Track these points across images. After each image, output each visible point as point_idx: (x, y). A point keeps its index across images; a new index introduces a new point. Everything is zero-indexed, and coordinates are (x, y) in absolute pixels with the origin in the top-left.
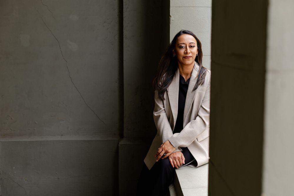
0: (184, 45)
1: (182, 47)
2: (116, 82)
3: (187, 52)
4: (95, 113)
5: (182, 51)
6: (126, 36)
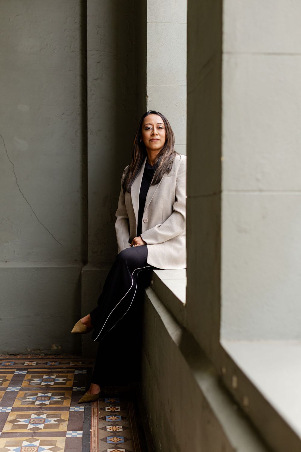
0: (150, 125)
1: (149, 128)
2: (78, 192)
3: (153, 133)
4: (50, 233)
5: (148, 134)
6: (90, 130)
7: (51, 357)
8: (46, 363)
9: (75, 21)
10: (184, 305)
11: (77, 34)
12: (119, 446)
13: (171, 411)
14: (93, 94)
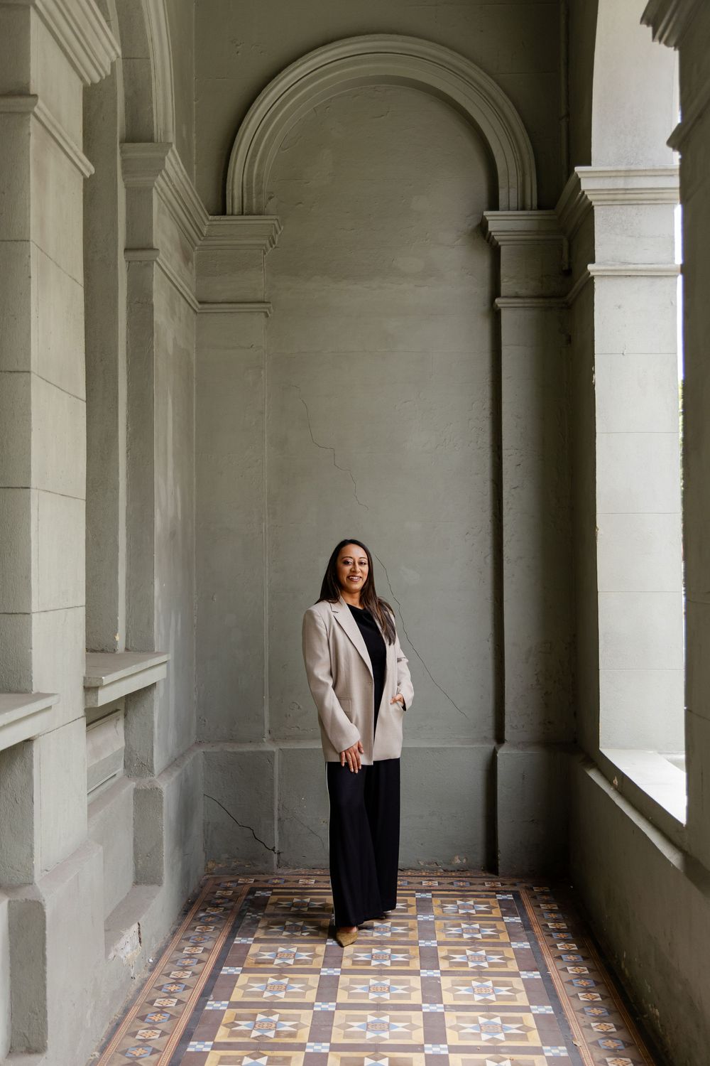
0: (351, 559)
2: (488, 641)
3: (354, 570)
4: (449, 698)
5: (348, 569)
6: (507, 557)
7: (453, 874)
8: (452, 884)
9: (484, 406)
10: (684, 826)
11: (487, 425)
12: (590, 990)
13: (670, 944)
14: (511, 509)
